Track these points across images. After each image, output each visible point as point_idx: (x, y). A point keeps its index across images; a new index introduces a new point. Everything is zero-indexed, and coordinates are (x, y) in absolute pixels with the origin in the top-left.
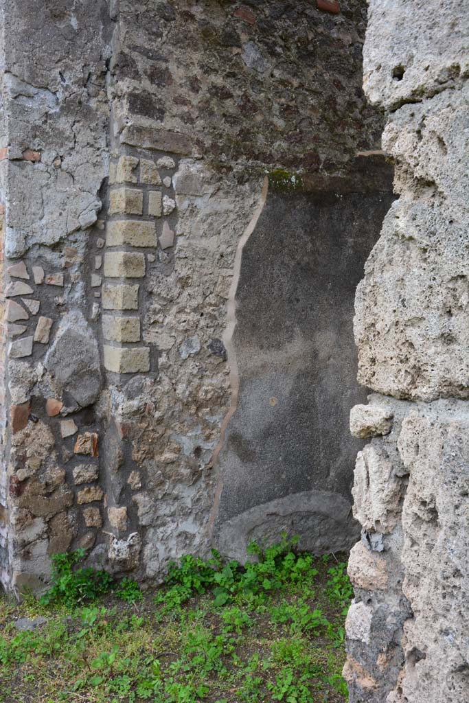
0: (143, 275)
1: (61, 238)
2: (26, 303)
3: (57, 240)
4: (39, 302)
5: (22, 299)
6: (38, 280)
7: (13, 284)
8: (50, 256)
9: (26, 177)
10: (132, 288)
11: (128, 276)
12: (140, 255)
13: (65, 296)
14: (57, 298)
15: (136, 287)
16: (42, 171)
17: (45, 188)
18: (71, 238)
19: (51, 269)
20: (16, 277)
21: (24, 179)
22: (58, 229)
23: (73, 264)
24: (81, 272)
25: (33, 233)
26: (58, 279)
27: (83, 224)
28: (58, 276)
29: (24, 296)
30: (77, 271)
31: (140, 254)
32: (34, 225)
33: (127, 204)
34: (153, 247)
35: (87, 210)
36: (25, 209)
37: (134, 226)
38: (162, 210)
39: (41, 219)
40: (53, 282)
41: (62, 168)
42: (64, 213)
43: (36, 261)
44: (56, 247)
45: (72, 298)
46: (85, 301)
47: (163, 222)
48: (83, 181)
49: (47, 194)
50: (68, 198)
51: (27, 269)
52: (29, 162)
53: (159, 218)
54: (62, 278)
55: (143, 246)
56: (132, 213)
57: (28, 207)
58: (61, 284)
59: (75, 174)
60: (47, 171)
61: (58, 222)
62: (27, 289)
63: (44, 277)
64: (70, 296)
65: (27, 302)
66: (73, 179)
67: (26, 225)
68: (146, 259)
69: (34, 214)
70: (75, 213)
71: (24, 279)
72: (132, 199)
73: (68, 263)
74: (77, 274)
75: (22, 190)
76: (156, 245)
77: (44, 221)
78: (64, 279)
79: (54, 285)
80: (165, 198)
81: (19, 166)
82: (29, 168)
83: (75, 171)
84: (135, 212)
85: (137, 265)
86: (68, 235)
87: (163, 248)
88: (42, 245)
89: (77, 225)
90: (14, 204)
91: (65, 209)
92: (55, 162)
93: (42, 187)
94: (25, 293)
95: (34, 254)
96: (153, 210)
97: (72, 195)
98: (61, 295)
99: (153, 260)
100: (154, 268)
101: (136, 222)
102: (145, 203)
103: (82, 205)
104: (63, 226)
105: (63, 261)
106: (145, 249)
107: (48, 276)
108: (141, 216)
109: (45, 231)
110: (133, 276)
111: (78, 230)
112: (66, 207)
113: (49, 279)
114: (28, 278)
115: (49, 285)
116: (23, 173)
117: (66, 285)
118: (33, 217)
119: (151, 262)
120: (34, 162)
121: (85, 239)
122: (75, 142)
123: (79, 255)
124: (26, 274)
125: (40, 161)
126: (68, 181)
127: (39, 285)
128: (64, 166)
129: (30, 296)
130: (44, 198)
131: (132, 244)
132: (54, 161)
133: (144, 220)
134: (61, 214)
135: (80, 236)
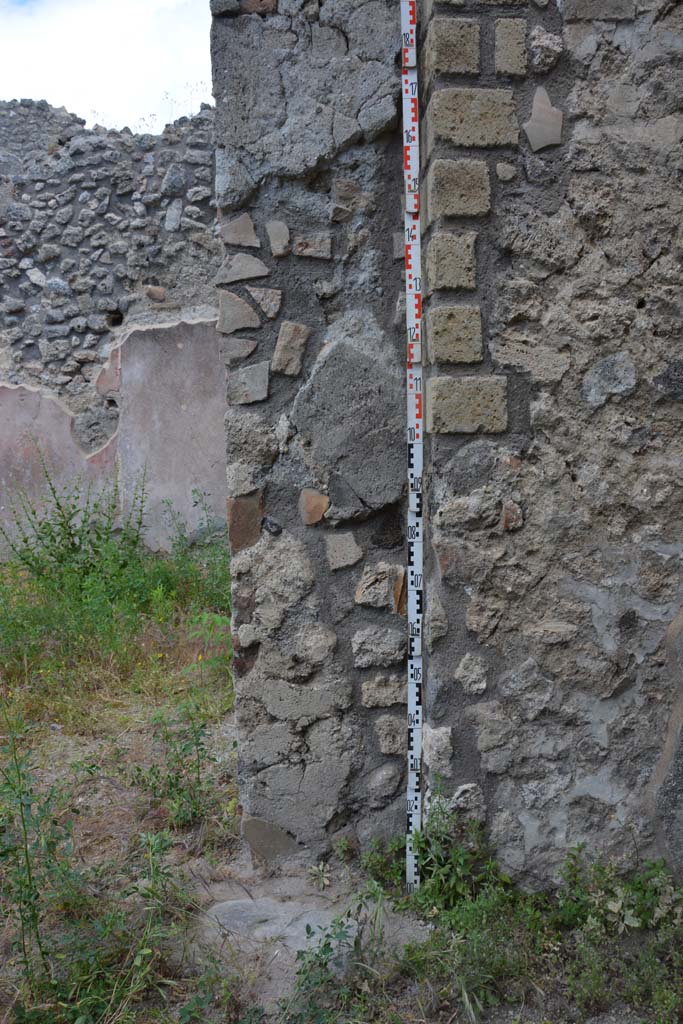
0: (485, 210)
1: (321, 160)
2: (254, 295)
3: (312, 163)
4: (279, 292)
5: (247, 287)
6: (278, 248)
7: (230, 260)
8: (300, 198)
9: (247, 46)
10: (461, 239)
11: (448, 212)
12: (478, 165)
13: (337, 281)
14: (318, 285)
15: (470, 237)
16: (280, 31)
17: (286, 64)
18: (345, 159)
19: (304, 222)
20: (233, 246)
21: (245, 51)
22: (314, 141)
23: (351, 216)
24: (372, 230)
25: (264, 155)
26: (319, 243)
27: (366, 126)
28: (318, 240)
29: (251, 281)
30: (361, 227)
31: (475, 162)
32: (265, 138)
33: (440, 53)
34: (508, 146)
35: (375, 97)
36: (248, 108)
37: (460, 100)
38: (530, 61)
39: (281, 124)
40: (308, 252)
41: (322, 19)
42: (327, 110)
43: (275, 212)
44: (316, 178)
45: (352, 283)
46: (379, 290)
47: (534, 89)
48: (366, 39)
49: (292, 74)
50: (334, 77)
51: (255, 228)
52: (255, 16)
53: (523, 79)
54: (328, 241)
55: (483, 143)
56: (452, 70)
57: (251, 102)
58: (326, 254)
59: (349, 27)
60: (290, 29)
61: (315, 126)
62: (255, 267)
63: (291, 242)
64: (349, 279)
65: (256, 293)
66: (347, 40)
67: (248, 140)
68: (493, 175)
69: (265, 117)
70: (350, 105)
71: (250, 248)
72: (453, 39)
73: (341, 210)
74: (361, 233)
75: (240, 71)
76: (515, 140)
77: (285, 130)
78: (332, 243)
79: (310, 258)
80: (534, 33)
81: (232, 26)
82: (253, 27)
83: (347, 22)
84: (461, 68)
85: (469, 188)
86: (339, 151)
87: (535, 149)
88: (285, 178)
89: (355, 129)
90: (225, 100)
91: (329, 101)
92: (306, 9)
93: (280, 62)
94: (253, 275)
95: (270, 197)
96: (507, 59)
97: (342, 71)
98: (329, 278)
99: (510, 176)
100: (515, 195)
101: (465, 90)
102: (487, 47)
103: (364, 89)
104: (325, 134)
105: (328, 207)
106: (492, 151)
107: (299, 240)
108: (476, 77)
109: (287, 148)
110: (461, 212)
111: (358, 141)
112: (331, 96)
113: (301, 244)
114: (258, 246)
115: (301, 258)
116: (242, 37)
117: (337, 257)
118: (262, 122)
119: (506, 183)
120: (263, 15)
121: (374, 159)
123: (365, 194)
124: (254, 236)
125: (275, 12)
126: (333, 44)
127: (280, 258)
128: (324, 15)
129: (263, 282)
130: (286, 83)
131: (457, 140)
132: (303, 6)
133: (483, 86)
134: (319, 111)
135: (364, 154)
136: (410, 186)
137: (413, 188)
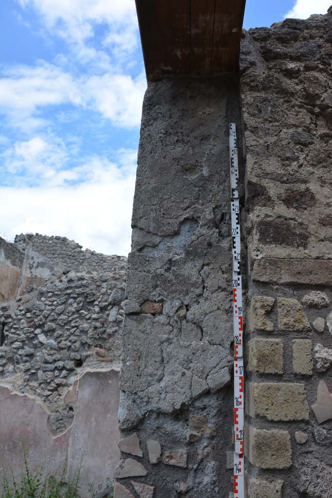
0: (288, 465)
1: (183, 405)
2: (136, 488)
3: (178, 407)
4: (152, 488)
5: (132, 482)
6: (153, 459)
7: (123, 462)
8: (169, 426)
9: (143, 332)
10: (272, 486)
11: (264, 467)
12: (283, 433)
13: (190, 482)
14: (177, 484)
15: (278, 483)
16: (163, 324)
17: (166, 344)
18: (198, 404)
19: (170, 442)
20: (126, 453)
21: (142, 335)
22: (179, 393)
23: (200, 439)
24: (213, 448)
25: (149, 398)
27: (212, 386)
28: (179, 454)
29: (135, 478)
30: (206, 447)
31: (281, 432)
32: (150, 388)
33: (259, 360)
34: (303, 421)
35: (218, 368)
36: (141, 369)
37: (271, 391)
38: (314, 365)
39: (160, 380)
40: (172, 462)
41: (187, 318)
42: (188, 373)
43: (153, 433)
44: (180, 414)
45: (199, 484)
46: (217, 489)
47: (318, 382)
48: (213, 332)
49: (169, 350)
50: (194, 354)
51: (140, 443)
52: (149, 315)
53: (311, 376)
54: (185, 456)
55: (286, 419)
56: (267, 372)
57: (143, 366)
58: (183, 465)
59: (203, 325)
60: (169, 323)
61: (180, 384)
62: (139, 470)
63: (162, 455)
64: (197, 480)
65: (138, 487)
66: (202, 331)
67: (140, 390)
68: (293, 439)
69: (151, 375)
70: (202, 372)
71: (136, 456)
72: (267, 352)
73: (195, 435)
74: (206, 450)
75: (138, 347)
76: (307, 417)
77: (162, 384)
78: (188, 457)
79: (174, 466)
80: (316, 348)
81: (135, 320)
82: (147, 321)
83: (202, 321)
84: (271, 370)
85: (277, 450)
86: (194, 400)
87: (320, 423)
88: (160, 413)
89: (205, 387)
90: (128, 364)
91: (190, 368)
92: (179, 312)
93: (162, 343)
94: (136, 475)
95: (151, 424)
96: (301, 365)
97: (198, 350)
98: (184, 480)
99: (304, 441)
100: (307, 453)
101: (273, 384)
102: (288, 356)
103: (212, 362)
104: (186, 389)
105: (188, 432)
106: (292, 424)
107: (167, 453)
108: (281, 375)
109: (163, 396)
110: (272, 467)
111: (207, 393)
112: (191, 365)
113: (168, 457)
114: (141, 456)
115: (168, 465)
116: (141, 327)
117: (190, 466)
118: (149, 378)
119: (301, 445)
120: (154, 314)
121: (216, 404)
122: (204, 288)
123: (209, 425)
124: (139, 449)
125: (161, 313)
126: (194, 333)
127: (154, 465)
128: (190, 316)
129: (143, 479)
130: (165, 355)
131: (269, 417)
132: (177, 311)
133: (286, 381)
134: (184, 374)
135: (210, 401)
136: (237, 435)
137: (239, 437)
